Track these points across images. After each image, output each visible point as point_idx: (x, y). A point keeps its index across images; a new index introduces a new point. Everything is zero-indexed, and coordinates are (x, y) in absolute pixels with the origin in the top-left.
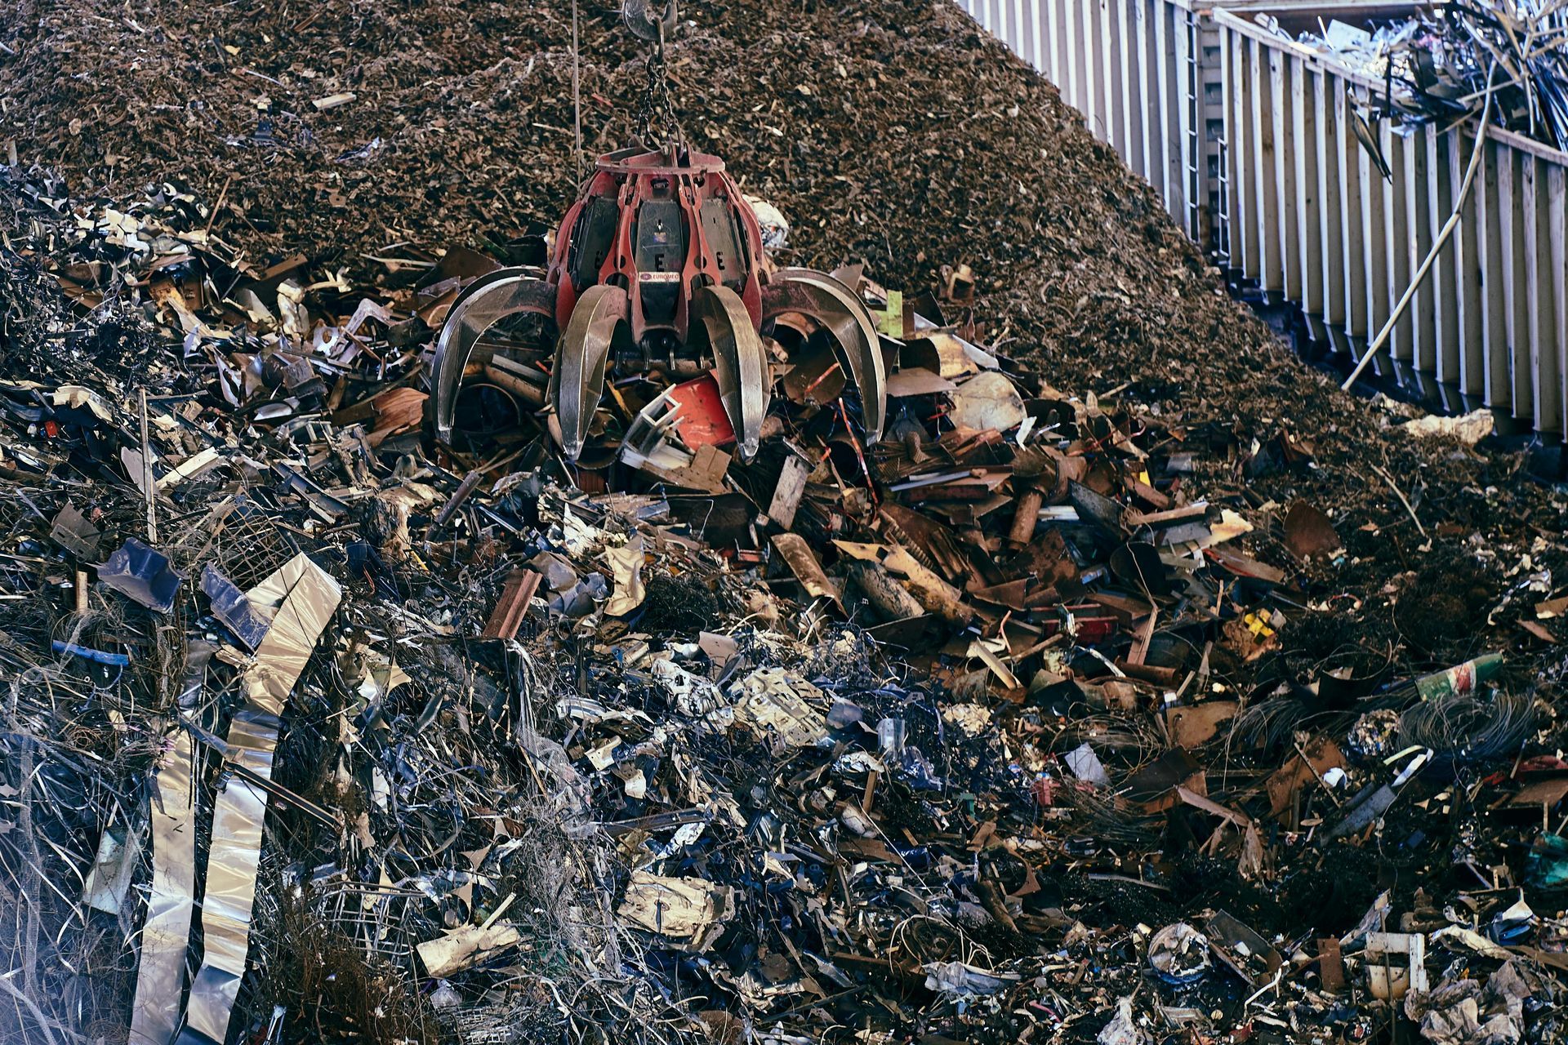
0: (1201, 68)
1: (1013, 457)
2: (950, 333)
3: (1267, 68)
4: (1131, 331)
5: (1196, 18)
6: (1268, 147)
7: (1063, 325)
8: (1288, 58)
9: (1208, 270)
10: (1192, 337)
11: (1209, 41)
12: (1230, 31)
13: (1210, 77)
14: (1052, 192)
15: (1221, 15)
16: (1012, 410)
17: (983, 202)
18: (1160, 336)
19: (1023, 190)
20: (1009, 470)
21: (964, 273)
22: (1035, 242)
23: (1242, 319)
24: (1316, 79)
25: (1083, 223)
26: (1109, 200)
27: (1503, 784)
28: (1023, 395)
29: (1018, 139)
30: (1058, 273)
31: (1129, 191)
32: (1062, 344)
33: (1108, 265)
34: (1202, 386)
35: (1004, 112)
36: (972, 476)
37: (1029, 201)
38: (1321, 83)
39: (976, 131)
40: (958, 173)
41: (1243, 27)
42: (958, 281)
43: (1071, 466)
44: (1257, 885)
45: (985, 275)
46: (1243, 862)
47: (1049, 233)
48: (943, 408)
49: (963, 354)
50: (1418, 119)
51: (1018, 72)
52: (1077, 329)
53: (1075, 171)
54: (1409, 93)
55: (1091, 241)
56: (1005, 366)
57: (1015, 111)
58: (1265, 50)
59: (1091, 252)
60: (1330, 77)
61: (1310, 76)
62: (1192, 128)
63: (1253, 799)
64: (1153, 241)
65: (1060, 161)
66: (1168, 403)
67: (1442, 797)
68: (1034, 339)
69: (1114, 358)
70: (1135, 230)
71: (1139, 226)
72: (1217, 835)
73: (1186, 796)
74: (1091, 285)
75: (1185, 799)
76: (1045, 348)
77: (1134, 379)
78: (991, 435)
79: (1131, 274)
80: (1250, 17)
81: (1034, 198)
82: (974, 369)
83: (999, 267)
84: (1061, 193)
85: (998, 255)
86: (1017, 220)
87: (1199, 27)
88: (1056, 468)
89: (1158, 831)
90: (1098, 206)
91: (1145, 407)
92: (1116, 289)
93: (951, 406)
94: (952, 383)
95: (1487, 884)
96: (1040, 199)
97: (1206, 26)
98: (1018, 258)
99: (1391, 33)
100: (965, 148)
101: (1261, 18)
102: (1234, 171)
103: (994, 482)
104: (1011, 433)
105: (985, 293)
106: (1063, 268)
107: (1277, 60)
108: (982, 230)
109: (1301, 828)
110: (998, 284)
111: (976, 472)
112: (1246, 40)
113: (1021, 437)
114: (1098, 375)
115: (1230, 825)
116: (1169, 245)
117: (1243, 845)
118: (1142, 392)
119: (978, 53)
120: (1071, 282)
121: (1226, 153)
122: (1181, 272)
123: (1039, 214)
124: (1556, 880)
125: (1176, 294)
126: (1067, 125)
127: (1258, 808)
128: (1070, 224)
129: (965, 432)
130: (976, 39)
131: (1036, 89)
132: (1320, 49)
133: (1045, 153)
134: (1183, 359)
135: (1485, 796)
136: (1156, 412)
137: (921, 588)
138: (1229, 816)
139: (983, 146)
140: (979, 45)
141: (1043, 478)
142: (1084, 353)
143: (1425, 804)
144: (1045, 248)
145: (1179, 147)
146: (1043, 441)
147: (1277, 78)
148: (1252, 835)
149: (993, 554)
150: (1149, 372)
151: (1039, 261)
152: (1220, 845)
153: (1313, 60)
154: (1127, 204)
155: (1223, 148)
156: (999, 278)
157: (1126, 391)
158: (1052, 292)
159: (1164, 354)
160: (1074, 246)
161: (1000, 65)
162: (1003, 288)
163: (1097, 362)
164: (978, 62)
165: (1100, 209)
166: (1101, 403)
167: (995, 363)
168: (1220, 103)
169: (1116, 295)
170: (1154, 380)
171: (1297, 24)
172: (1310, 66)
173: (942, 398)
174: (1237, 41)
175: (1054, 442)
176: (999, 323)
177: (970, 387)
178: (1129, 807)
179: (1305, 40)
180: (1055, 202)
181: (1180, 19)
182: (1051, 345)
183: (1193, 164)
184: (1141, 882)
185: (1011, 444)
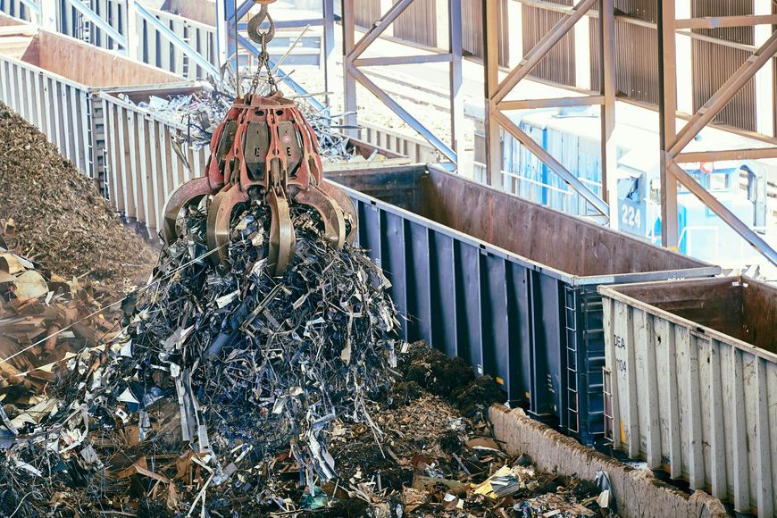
0: (93, 117)
1: (44, 310)
2: (12, 253)
3: (125, 119)
4: (90, 248)
5: (90, 96)
6: (127, 153)
7: (58, 245)
8: (136, 114)
9: (115, 215)
10: (118, 249)
11: (97, 106)
12: (107, 102)
13: (98, 121)
14: (48, 184)
15: (103, 95)
16: (42, 288)
17: (17, 189)
18: (103, 249)
19: (35, 183)
20: (44, 316)
21: (11, 222)
22: (42, 207)
23: (133, 237)
24: (150, 123)
25: (62, 197)
26: (72, 185)
27: (285, 460)
28: (47, 281)
29: (31, 160)
30: (54, 221)
31: (80, 180)
32: (58, 254)
33: (74, 216)
34: (123, 272)
35: (24, 147)
36: (26, 319)
37: (38, 188)
38: (152, 126)
39: (12, 157)
40: (5, 176)
41: (113, 100)
42: (8, 226)
43: (71, 313)
44: (176, 512)
45: (20, 222)
46: (169, 501)
47: (48, 202)
48: (11, 288)
49: (18, 263)
50: (202, 143)
51: (28, 128)
52: (65, 247)
53: (57, 173)
54: (198, 131)
55: (66, 205)
56: (36, 266)
57: (28, 147)
58: (125, 110)
59: (67, 210)
60: (157, 123)
61: (147, 122)
62: (90, 144)
63: (168, 469)
64: (91, 203)
65: (50, 169)
66: (108, 280)
67: (257, 467)
68: (45, 252)
69: (82, 260)
70: (83, 198)
71: (85, 196)
72: (156, 488)
73: (140, 470)
74: (69, 226)
75: (139, 472)
76: (50, 256)
77: (92, 269)
78: (34, 300)
79: (85, 219)
80: (115, 95)
81: (40, 186)
82: (23, 269)
83: (26, 219)
84: (52, 184)
85: (25, 213)
86: (33, 197)
87: (92, 100)
88: (65, 315)
89: (126, 486)
90: (67, 188)
91: (98, 282)
92: (80, 227)
93: (15, 287)
94: (14, 276)
95: (284, 509)
96: (43, 187)
97: (95, 99)
98: (35, 214)
99: (178, 101)
100: (8, 165)
101: (121, 96)
102: (110, 163)
103: (37, 322)
104: (42, 298)
105: (20, 230)
106: (55, 219)
107: (130, 115)
108: (17, 202)
109: (194, 483)
110: (26, 226)
111: (28, 318)
112: (115, 106)
113: (47, 300)
114: (76, 268)
115: (161, 483)
116: (98, 204)
117: (167, 493)
118: (98, 275)
119: (10, 120)
120: (60, 225)
121: (107, 156)
122: (105, 217)
123: (43, 194)
124: (316, 507)
125: (104, 227)
126: (50, 152)
127: (171, 473)
128: (57, 198)
129: (22, 299)
130: (8, 114)
131: (36, 136)
132: (150, 110)
133: (43, 165)
134: (114, 259)
135: (278, 466)
136: (103, 284)
137: (6, 373)
138: (160, 479)
139: (15, 163)
140: (9, 117)
141: (58, 319)
142: (68, 257)
143: (250, 471)
144: (47, 209)
145: (83, 152)
146: (57, 301)
147: (131, 123)
148: (172, 487)
149: (38, 356)
150: (99, 266)
151: (44, 216)
152: (157, 493)
153: (149, 115)
154: (79, 187)
155: (105, 153)
156: (26, 224)
157: (89, 275)
158: (52, 230)
159: (106, 257)
160: (59, 208)
161: (19, 125)
162: (30, 229)
163: (75, 262)
164: (10, 124)
165: (68, 190)
166: (79, 281)
167: (32, 266)
168: (103, 133)
169: (81, 230)
170: (102, 270)
171: (138, 97)
172: (147, 118)
173: (11, 284)
174: (111, 106)
175: (62, 301)
176: (29, 245)
177: (22, 278)
178: (111, 474)
179: (142, 106)
180: (50, 188)
181: (83, 96)
182: (54, 255)
183: (91, 160)
184: (123, 513)
185: (43, 304)
